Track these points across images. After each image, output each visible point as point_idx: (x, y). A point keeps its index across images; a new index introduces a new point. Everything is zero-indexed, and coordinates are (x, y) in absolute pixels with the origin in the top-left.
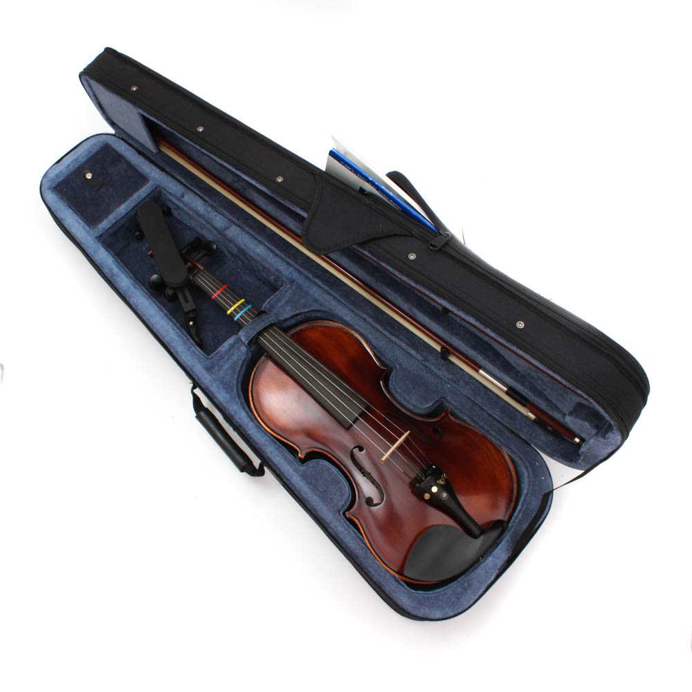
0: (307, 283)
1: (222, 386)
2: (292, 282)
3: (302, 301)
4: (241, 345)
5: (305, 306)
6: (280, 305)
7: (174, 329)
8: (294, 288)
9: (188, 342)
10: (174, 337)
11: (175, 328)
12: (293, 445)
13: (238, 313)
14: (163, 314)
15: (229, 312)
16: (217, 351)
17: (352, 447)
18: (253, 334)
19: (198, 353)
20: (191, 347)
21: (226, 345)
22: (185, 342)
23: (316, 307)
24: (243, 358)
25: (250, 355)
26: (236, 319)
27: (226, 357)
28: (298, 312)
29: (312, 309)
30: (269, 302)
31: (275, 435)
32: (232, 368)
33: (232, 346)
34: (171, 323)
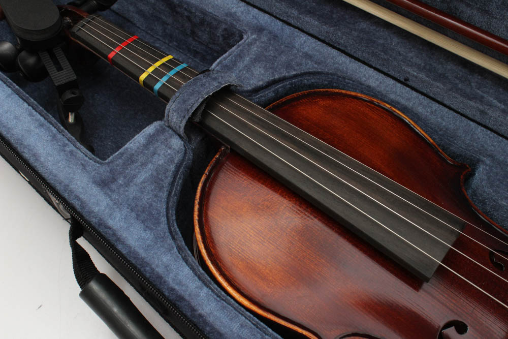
0: (288, 30)
1: (134, 215)
2: (260, 30)
3: (283, 58)
4: (171, 137)
5: (288, 66)
6: (241, 65)
7: (31, 115)
8: (264, 39)
9: (59, 136)
10: (32, 127)
11: (34, 113)
12: (305, 333)
13: (162, 75)
14: (9, 91)
15: (143, 77)
16: (121, 150)
17: (442, 324)
18: (195, 102)
19: (81, 155)
20: (65, 145)
21: (140, 138)
22: (54, 137)
23: (310, 66)
24: (176, 160)
25: (190, 155)
26: (157, 87)
27: (141, 159)
28: (277, 77)
29: (304, 69)
30: (221, 62)
31: (260, 312)
32: (156, 180)
33: (151, 139)
34: (26, 105)
